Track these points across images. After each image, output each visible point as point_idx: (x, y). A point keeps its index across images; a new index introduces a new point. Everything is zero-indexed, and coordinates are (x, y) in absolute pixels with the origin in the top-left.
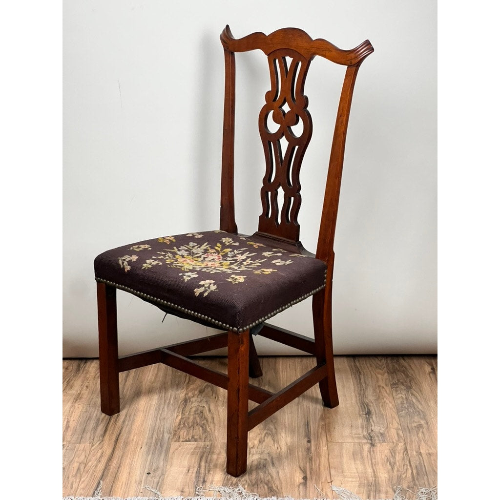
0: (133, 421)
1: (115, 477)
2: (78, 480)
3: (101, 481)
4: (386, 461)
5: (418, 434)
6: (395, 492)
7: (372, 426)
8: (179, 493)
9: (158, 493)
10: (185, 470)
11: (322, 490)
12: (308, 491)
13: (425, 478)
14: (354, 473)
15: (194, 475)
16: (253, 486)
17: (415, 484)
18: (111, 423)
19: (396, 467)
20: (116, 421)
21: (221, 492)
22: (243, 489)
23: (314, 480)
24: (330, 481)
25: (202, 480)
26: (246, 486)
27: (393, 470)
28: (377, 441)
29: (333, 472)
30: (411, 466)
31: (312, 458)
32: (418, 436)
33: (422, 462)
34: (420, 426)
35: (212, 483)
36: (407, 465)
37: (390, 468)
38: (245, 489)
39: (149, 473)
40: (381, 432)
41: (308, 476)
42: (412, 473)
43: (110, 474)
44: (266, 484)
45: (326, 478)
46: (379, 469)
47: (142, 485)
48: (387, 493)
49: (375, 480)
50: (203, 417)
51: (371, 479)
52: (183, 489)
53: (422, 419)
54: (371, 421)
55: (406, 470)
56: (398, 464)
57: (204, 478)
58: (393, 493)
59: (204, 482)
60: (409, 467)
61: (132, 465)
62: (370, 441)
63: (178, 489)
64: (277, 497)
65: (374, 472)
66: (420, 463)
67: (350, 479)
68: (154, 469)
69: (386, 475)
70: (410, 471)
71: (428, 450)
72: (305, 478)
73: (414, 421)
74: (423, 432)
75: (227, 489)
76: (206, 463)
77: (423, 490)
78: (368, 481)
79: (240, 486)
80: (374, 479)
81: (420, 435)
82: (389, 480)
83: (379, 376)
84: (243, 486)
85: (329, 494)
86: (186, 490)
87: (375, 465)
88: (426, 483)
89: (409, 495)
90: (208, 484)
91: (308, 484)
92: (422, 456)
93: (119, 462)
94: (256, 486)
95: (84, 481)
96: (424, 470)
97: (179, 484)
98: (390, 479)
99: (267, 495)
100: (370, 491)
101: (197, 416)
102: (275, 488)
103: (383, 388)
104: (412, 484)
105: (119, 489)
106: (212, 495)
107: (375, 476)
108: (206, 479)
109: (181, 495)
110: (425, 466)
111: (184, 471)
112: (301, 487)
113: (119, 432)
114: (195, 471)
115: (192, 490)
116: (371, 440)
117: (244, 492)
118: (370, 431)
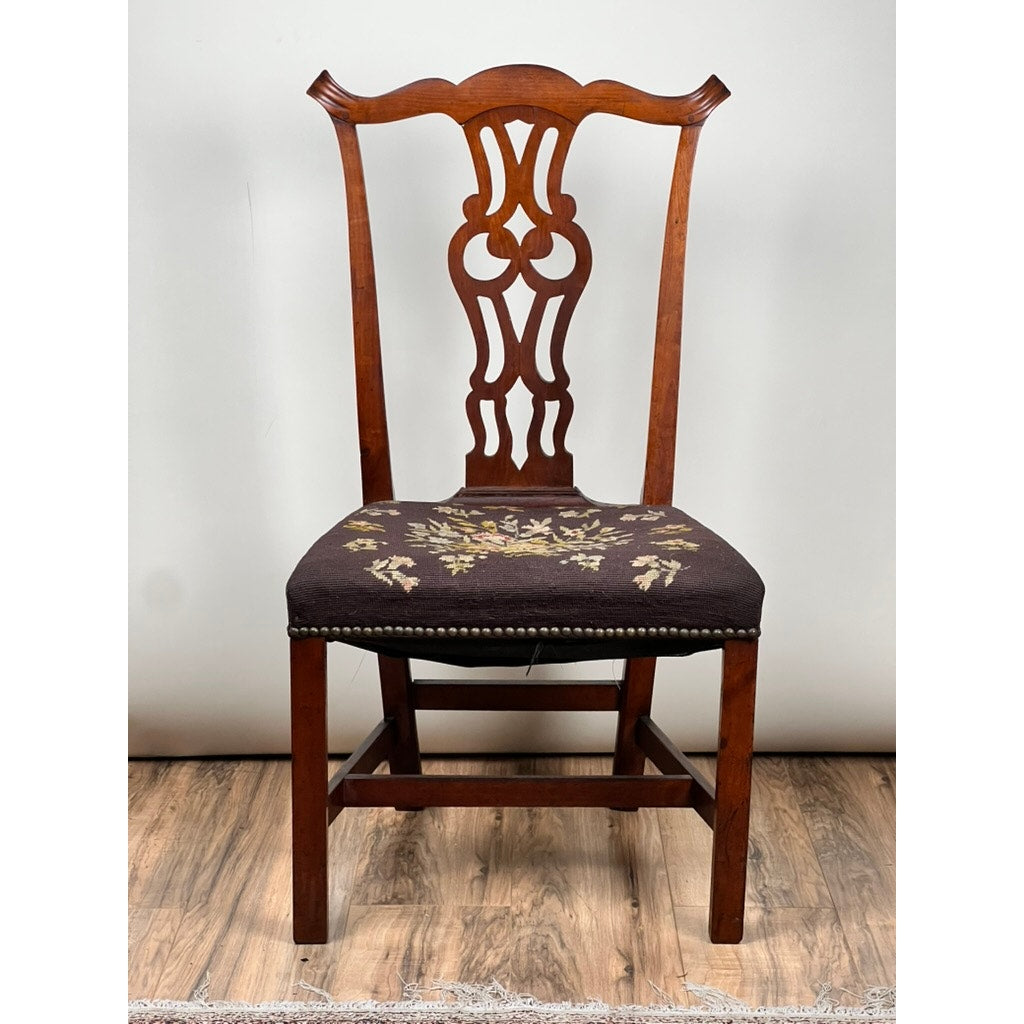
0: (270, 867)
1: (236, 967)
2: (157, 972)
3: (208, 973)
4: (796, 941)
5: (860, 892)
6: (817, 994)
7: (764, 878)
8: (369, 995)
9: (327, 995)
10: (380, 954)
11: (666, 989)
12: (636, 991)
13: (879, 969)
14: (731, 960)
15: (399, 963)
16: (523, 982)
17: (858, 980)
18: (225, 871)
19: (817, 950)
20: (234, 867)
21: (456, 992)
22: (500, 987)
23: (648, 972)
24: (681, 974)
25: (415, 972)
26: (508, 983)
27: (811, 955)
28: (776, 905)
29: (686, 958)
30: (847, 948)
31: (642, 933)
32: (860, 897)
33: (871, 941)
34: (863, 880)
35: (437, 976)
36: (840, 946)
37: (805, 951)
38: (505, 987)
39: (305, 960)
40: (784, 888)
41: (637, 965)
42: (851, 960)
43: (223, 961)
44: (551, 980)
45: (673, 968)
46: (783, 954)
47: (292, 980)
48: (800, 995)
49: (776, 973)
50: (415, 861)
51: (767, 971)
52: (376, 987)
53: (867, 866)
54: (762, 869)
55: (839, 956)
56: (821, 945)
57: (420, 968)
58: (814, 997)
59: (420, 974)
60: (844, 951)
61: (270, 947)
62: (762, 905)
63: (367, 988)
64: (573, 1001)
65: (772, 959)
66: (867, 944)
67: (724, 972)
68: (316, 954)
69: (798, 965)
70: (846, 958)
71: (883, 921)
72: (630, 969)
73: (851, 870)
74: (870, 890)
75: (467, 987)
76: (424, 941)
77: (876, 990)
78: (760, 973)
79: (496, 983)
80: (772, 971)
81: (865, 893)
82: (803, 973)
83: (777, 791)
84: (502, 982)
85: (681, 998)
86: (384, 988)
87: (774, 946)
88: (881, 977)
89: (847, 1000)
90: (429, 979)
91: (636, 979)
92: (870, 931)
93: (242, 940)
94: (528, 983)
95: (169, 974)
96: (876, 956)
97: (368, 979)
98: (806, 972)
99: (553, 999)
100: (765, 992)
101: (401, 859)
102: (567, 986)
103: (785, 811)
104: (851, 980)
105: (245, 987)
106: (438, 997)
107: (775, 967)
108: (423, 970)
109: (374, 998)
110: (876, 948)
111: (378, 957)
112: (622, 986)
113: (240, 888)
114: (401, 956)
115: (395, 989)
116: (764, 902)
117: (505, 992)
118: (761, 887)
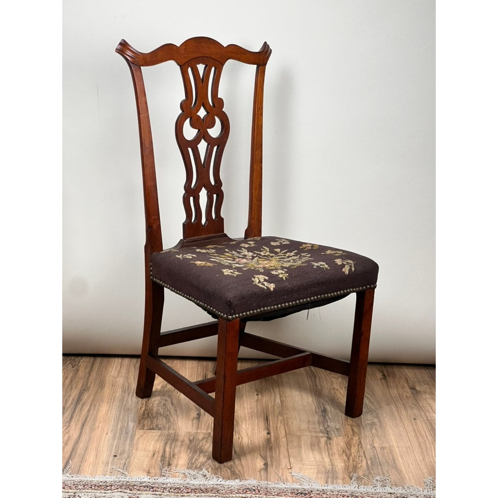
0: (98, 410)
1: (83, 459)
3: (70, 461)
4: (342, 452)
5: (371, 430)
6: (351, 479)
7: (328, 422)
8: (146, 474)
9: (126, 473)
10: (151, 454)
11: (283, 475)
12: (269, 475)
13: (380, 467)
14: (312, 461)
15: (159, 459)
16: (217, 469)
17: (370, 473)
18: (77, 411)
19: (351, 458)
20: (81, 409)
21: (186, 474)
22: (206, 472)
23: (274, 467)
24: (290, 468)
25: (167, 463)
26: (210, 470)
27: (349, 460)
28: (333, 435)
29: (292, 460)
30: (365, 457)
31: (272, 447)
32: (371, 432)
33: (376, 454)
34: (373, 424)
35: (176, 466)
36: (362, 456)
37: (346, 458)
38: (208, 472)
39: (115, 456)
40: (337, 427)
41: (269, 463)
42: (367, 463)
43: (77, 455)
44: (230, 469)
45: (286, 465)
46: (336, 459)
47: (110, 465)
48: (343, 479)
49: (332, 468)
50: (166, 409)
51: (329, 467)
52: (149, 470)
53: (375, 418)
54: (327, 418)
55: (361, 461)
56: (353, 455)
57: (169, 462)
58: (349, 480)
59: (169, 465)
60: (364, 458)
61: (99, 449)
62: (327, 435)
63: (144, 470)
64: (240, 479)
65: (331, 461)
66: (374, 456)
67: (309, 467)
68: (120, 453)
69: (343, 465)
70: (364, 462)
71: (381, 444)
72: (266, 464)
73: (367, 419)
74: (376, 429)
75: (191, 472)
76: (171, 448)
77: (378, 478)
78: (326, 468)
79: (204, 470)
80: (331, 467)
81: (374, 431)
82: (345, 469)
83: (334, 380)
84: (207, 469)
85: (289, 479)
86: (152, 471)
87: (332, 455)
88: (381, 473)
89: (365, 482)
90: (173, 468)
91: (269, 469)
92: (375, 449)
93: (86, 445)
94: (219, 470)
96: (378, 461)
97: (145, 466)
98: (347, 468)
99: (231, 478)
100: (328, 477)
101: (160, 408)
102: (237, 472)
103: (338, 390)
104: (367, 472)
105: (87, 468)
106: (177, 475)
107: (332, 465)
108: (171, 462)
109: (148, 475)
110: (378, 458)
111: (150, 455)
112: (262, 472)
113: (84, 419)
114: (160, 455)
115: (158, 472)
116: (328, 434)
117: (208, 474)
118: (326, 426)
